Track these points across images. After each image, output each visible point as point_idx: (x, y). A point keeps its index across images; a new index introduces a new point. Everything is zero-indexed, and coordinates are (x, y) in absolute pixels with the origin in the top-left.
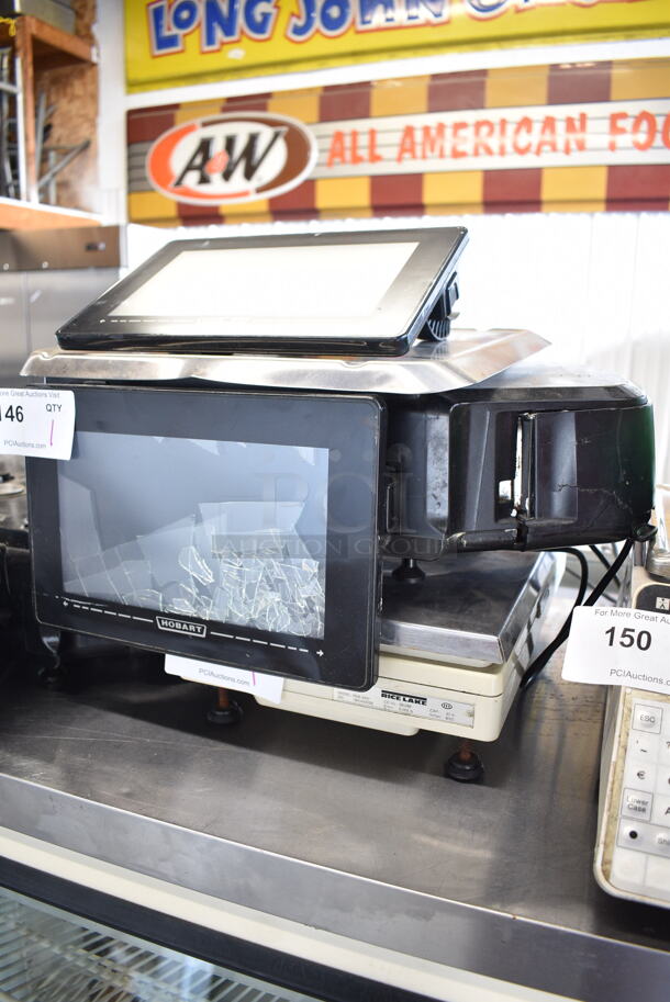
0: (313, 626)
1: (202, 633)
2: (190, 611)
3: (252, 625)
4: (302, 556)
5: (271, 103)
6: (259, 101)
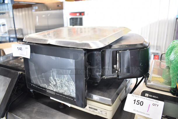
1: (54, 93)
2: (52, 89)
4: (71, 81)
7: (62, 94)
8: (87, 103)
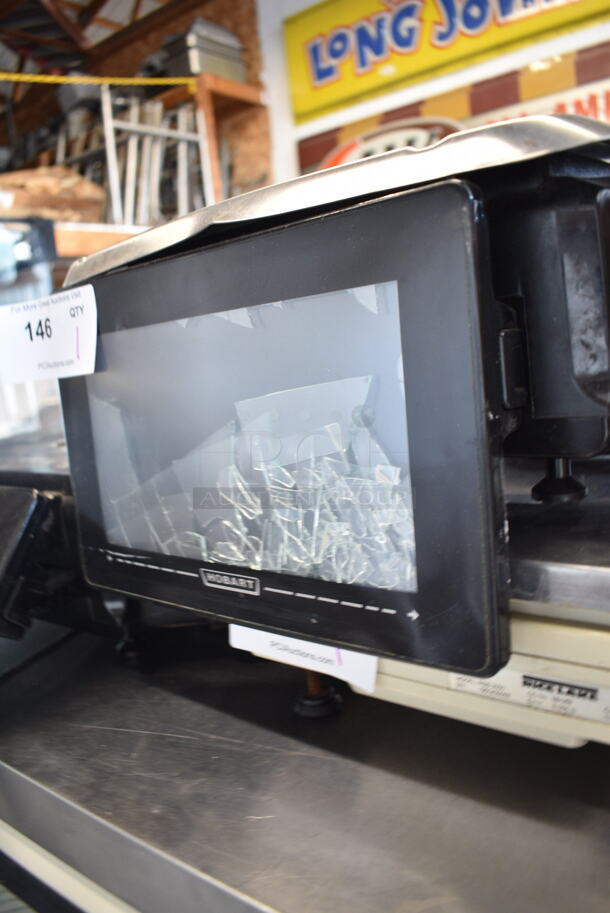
0: (399, 573)
1: (253, 590)
2: (237, 558)
3: (316, 576)
4: (376, 463)
5: (424, 109)
6: (412, 110)
7: (313, 583)
8: (515, 647)
